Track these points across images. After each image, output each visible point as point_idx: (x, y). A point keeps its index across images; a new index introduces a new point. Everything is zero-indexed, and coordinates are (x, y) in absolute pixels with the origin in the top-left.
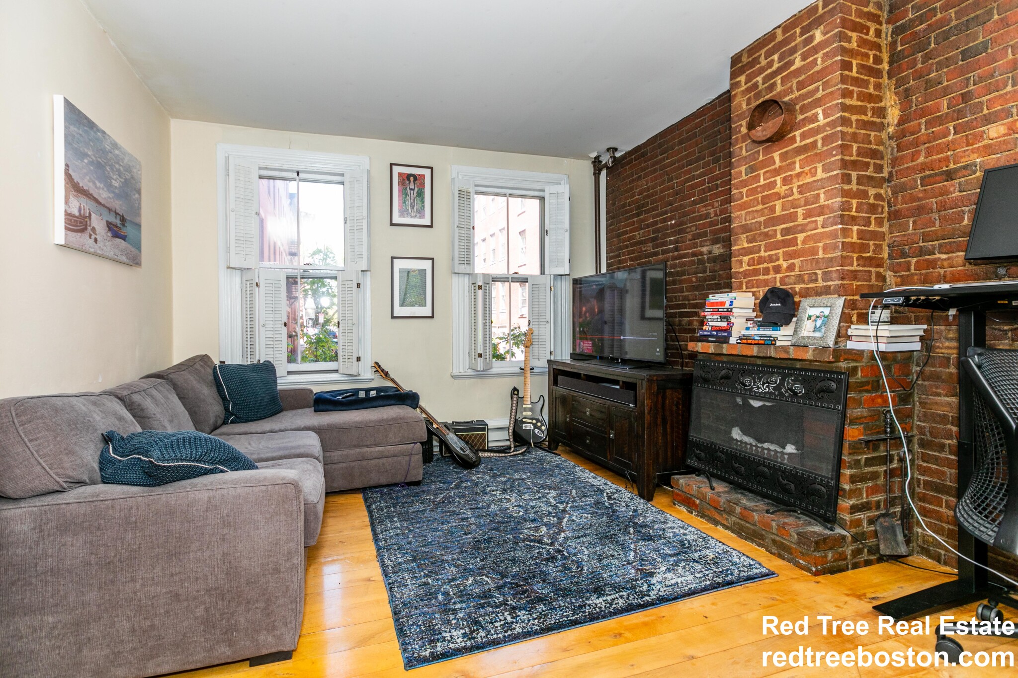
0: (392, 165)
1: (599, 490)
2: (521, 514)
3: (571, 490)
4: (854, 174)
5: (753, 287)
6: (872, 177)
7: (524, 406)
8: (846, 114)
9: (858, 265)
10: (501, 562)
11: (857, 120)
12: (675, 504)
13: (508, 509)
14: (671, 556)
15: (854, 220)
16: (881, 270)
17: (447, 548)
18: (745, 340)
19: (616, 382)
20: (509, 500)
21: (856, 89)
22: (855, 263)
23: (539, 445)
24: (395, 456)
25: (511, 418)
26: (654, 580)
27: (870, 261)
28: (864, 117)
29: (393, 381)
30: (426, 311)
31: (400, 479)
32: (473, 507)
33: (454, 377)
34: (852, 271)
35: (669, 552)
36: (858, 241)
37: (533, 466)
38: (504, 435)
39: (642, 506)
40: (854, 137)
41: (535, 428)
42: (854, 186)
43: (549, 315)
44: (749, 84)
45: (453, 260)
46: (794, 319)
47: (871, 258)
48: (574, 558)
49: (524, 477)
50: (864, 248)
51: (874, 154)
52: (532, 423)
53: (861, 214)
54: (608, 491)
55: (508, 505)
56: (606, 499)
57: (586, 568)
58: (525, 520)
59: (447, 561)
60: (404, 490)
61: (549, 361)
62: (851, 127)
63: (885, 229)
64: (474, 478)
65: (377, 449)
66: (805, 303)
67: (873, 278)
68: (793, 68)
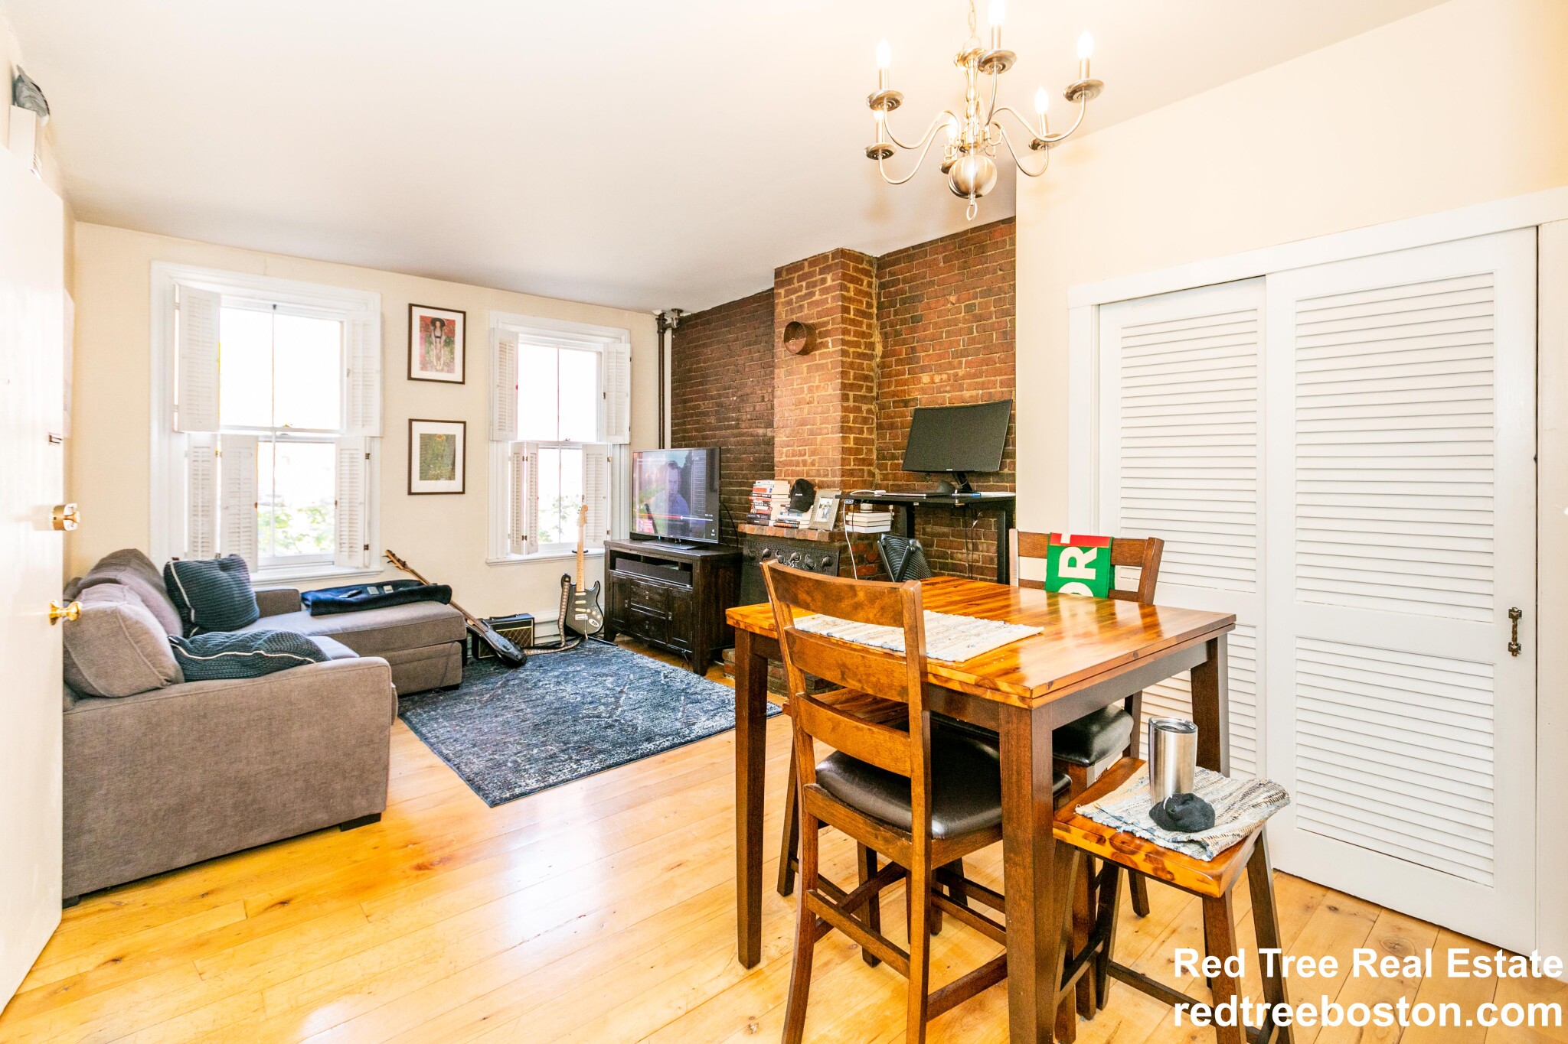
0: (411, 306)
1: (656, 671)
2: (578, 699)
3: (629, 675)
4: (851, 394)
5: (789, 476)
6: (865, 397)
7: (577, 594)
8: (846, 348)
9: (854, 465)
10: (563, 735)
11: (854, 352)
12: (725, 676)
13: (564, 697)
14: (712, 711)
15: (850, 430)
16: (872, 468)
17: (507, 733)
18: (780, 521)
19: (675, 563)
20: (564, 691)
21: (852, 328)
22: (852, 463)
23: (593, 637)
24: (429, 658)
25: (561, 608)
26: (695, 727)
27: (863, 462)
28: (858, 350)
29: (413, 572)
30: (456, 485)
31: (435, 683)
32: (527, 700)
33: (489, 564)
34: (850, 470)
35: (712, 708)
36: (854, 446)
37: (588, 658)
38: (554, 629)
39: (695, 680)
40: (852, 365)
41: (589, 618)
42: (851, 403)
43: (606, 490)
44: (787, 299)
45: (491, 423)
46: (812, 507)
47: (863, 459)
48: (630, 723)
49: (579, 669)
50: (858, 451)
51: (866, 378)
52: (586, 613)
53: (856, 425)
54: (665, 672)
55: (564, 694)
56: (663, 678)
57: (639, 728)
58: (583, 703)
59: (510, 742)
60: (441, 695)
61: (605, 543)
62: (849, 357)
63: (874, 436)
64: (521, 676)
65: (406, 652)
66: (819, 493)
67: (866, 474)
68: (814, 299)
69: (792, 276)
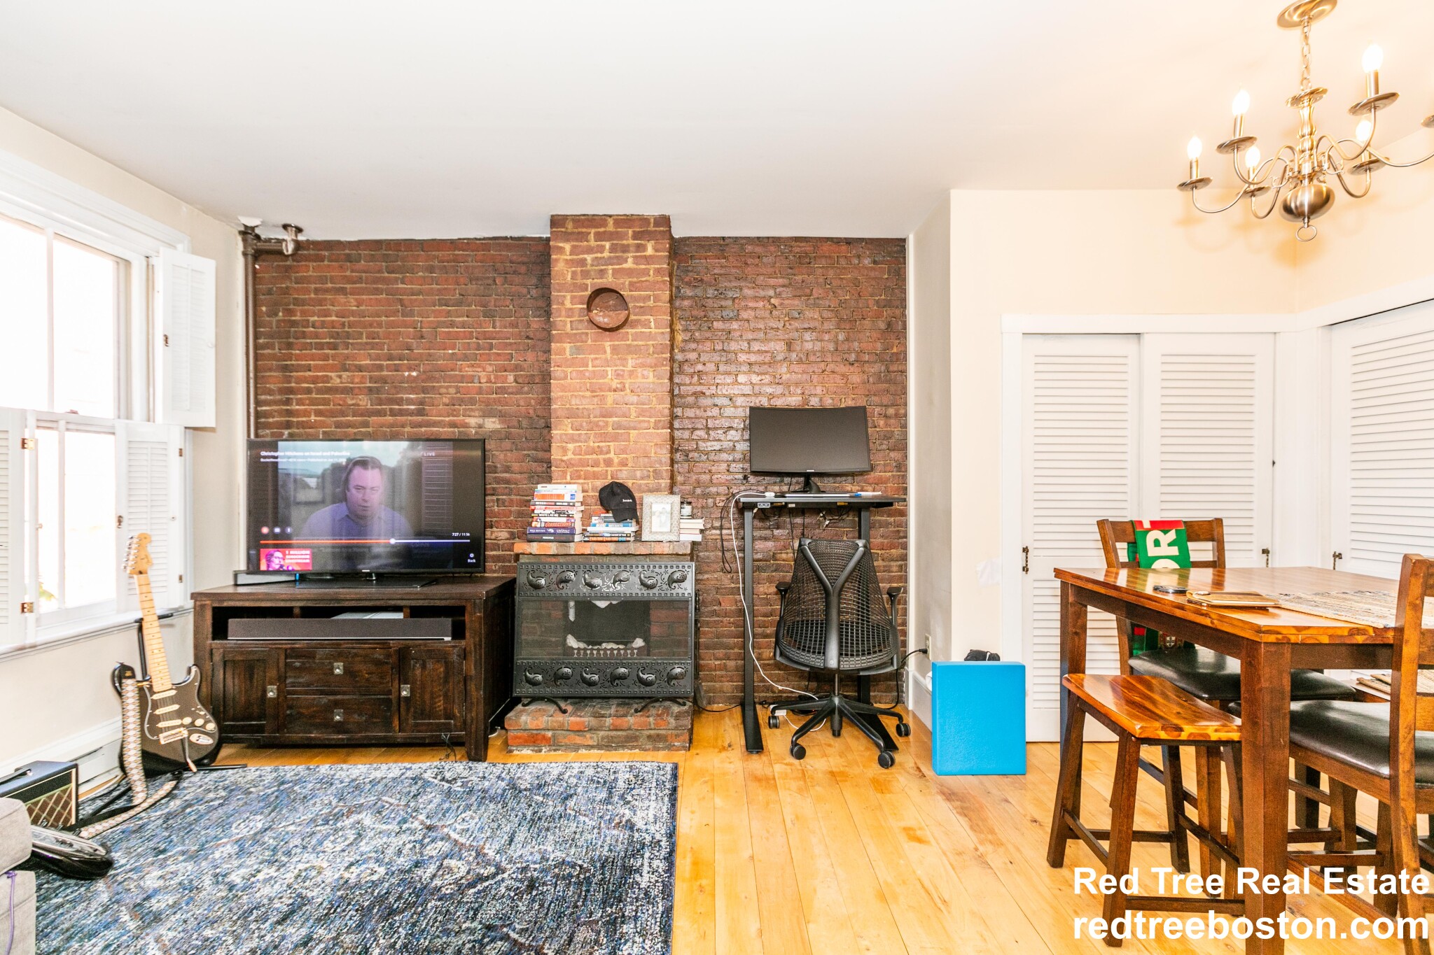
7: (156, 696)
12: (511, 751)
14: (611, 797)
18: (593, 538)
23: (207, 761)
41: (191, 733)
43: (177, 505)
44: (574, 256)
52: (182, 725)
54: (429, 775)
61: (196, 596)
66: (647, 497)
68: (625, 266)
69: (589, 230)
